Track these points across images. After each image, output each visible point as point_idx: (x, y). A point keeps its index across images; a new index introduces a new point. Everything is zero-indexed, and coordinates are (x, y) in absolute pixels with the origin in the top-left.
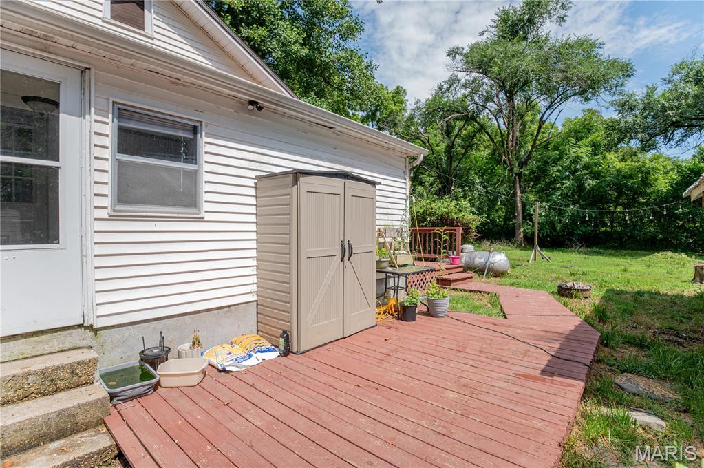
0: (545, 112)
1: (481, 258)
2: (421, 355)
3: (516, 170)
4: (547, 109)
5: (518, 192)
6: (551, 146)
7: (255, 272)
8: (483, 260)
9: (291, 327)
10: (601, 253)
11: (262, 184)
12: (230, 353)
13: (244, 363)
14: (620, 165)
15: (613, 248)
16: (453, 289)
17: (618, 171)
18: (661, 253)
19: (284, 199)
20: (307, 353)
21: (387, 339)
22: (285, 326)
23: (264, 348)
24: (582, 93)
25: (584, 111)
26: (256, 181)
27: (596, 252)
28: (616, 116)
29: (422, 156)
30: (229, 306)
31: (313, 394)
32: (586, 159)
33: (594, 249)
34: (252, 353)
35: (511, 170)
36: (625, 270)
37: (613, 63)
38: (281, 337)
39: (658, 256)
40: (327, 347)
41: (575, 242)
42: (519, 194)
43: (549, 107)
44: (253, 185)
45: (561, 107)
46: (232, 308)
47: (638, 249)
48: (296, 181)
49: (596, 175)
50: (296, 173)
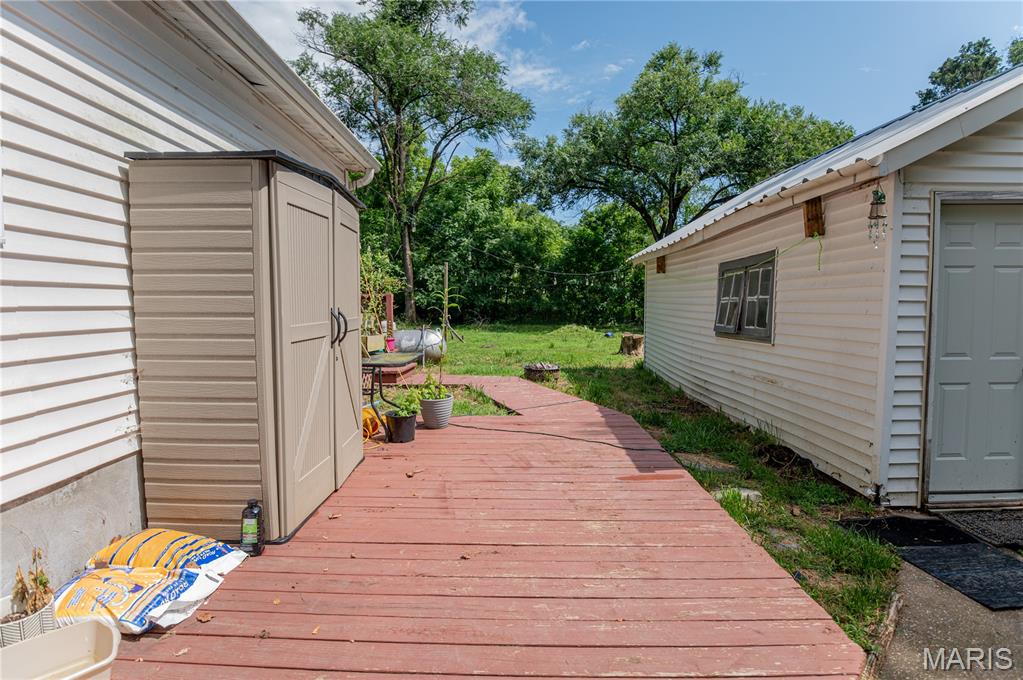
0: (440, 143)
1: (411, 340)
2: (489, 485)
3: (405, 215)
4: (442, 139)
5: (408, 247)
6: (442, 192)
7: (132, 386)
8: (413, 343)
9: (264, 492)
10: (505, 329)
11: (139, 174)
12: (138, 588)
13: (184, 597)
14: (515, 225)
15: (514, 323)
16: (404, 387)
17: (517, 232)
18: (567, 326)
19: (238, 215)
20: (297, 535)
21: (410, 474)
22: (250, 491)
23: (205, 552)
24: (479, 126)
25: (477, 151)
26: (126, 166)
27: (499, 328)
28: (520, 164)
29: (373, 171)
30: (78, 477)
31: (412, 601)
32: (483, 215)
33: (498, 324)
34: (193, 570)
35: (399, 217)
36: (552, 346)
37: (515, 98)
38: (245, 516)
39: (565, 329)
40: (325, 512)
41: (477, 316)
42: (409, 252)
43: (444, 137)
44: (118, 175)
45: (458, 140)
46: (85, 479)
47: (540, 324)
48: (267, 177)
49: (496, 233)
50: (266, 160)
